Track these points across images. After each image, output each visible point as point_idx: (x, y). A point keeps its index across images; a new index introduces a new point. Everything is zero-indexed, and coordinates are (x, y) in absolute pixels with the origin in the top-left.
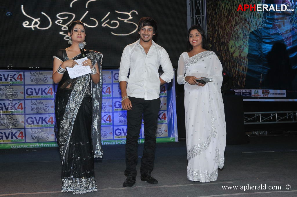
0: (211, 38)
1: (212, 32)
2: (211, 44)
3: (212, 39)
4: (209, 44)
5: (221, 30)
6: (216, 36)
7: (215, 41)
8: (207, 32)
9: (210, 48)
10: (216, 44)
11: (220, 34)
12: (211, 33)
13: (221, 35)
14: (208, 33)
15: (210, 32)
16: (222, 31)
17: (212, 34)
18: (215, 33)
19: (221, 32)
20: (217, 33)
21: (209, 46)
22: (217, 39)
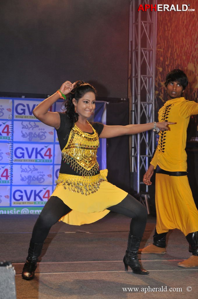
0: (161, 59)
1: (164, 49)
2: (162, 68)
3: (164, 59)
4: (158, 67)
5: (177, 46)
6: (169, 55)
7: (167, 63)
8: (157, 48)
9: (160, 72)
10: (168, 67)
11: (174, 53)
12: (162, 50)
13: (177, 54)
14: (159, 50)
15: (161, 48)
16: (178, 48)
17: (164, 51)
18: (168, 51)
19: (176, 50)
20: (171, 51)
21: (159, 70)
22: (170, 60)
